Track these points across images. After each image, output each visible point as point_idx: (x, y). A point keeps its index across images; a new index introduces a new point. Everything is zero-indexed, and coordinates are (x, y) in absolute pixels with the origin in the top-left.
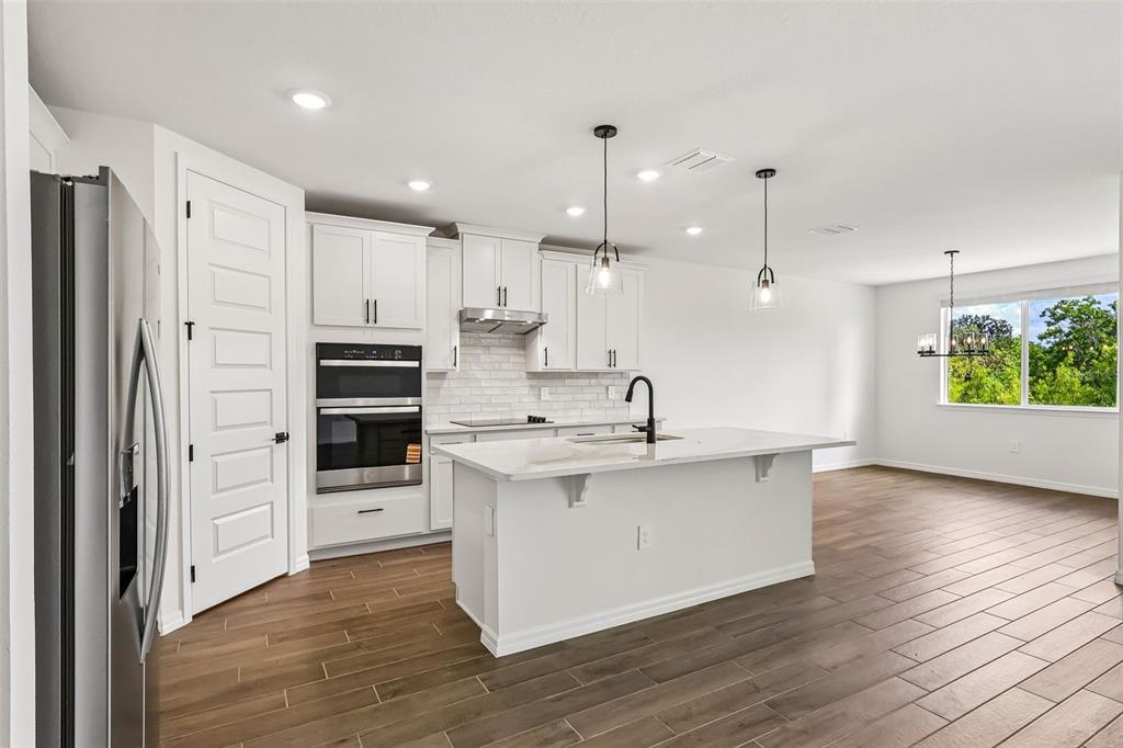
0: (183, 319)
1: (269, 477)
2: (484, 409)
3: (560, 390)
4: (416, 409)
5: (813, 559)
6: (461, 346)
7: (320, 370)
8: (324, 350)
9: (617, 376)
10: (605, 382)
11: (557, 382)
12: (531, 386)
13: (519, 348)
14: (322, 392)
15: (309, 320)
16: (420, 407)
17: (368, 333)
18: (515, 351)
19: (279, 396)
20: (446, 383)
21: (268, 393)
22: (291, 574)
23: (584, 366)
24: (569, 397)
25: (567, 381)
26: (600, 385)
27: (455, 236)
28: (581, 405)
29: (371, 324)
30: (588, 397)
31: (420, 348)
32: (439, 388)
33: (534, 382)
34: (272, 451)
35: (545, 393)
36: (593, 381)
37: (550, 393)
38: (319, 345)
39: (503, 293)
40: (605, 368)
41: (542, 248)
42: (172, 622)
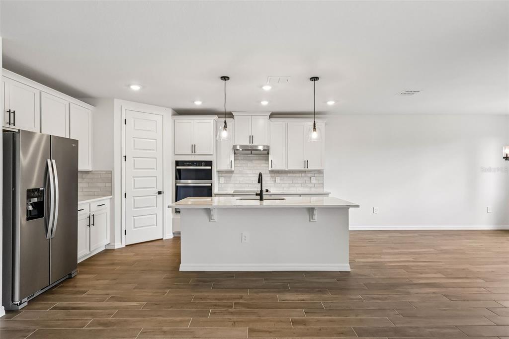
0: (123, 154)
1: (155, 205)
2: (250, 186)
3: (285, 178)
4: (210, 185)
5: (349, 263)
6: (235, 160)
7: (177, 170)
8: (178, 163)
9: (317, 172)
10: (310, 175)
11: (283, 175)
12: (271, 177)
13: (266, 160)
14: (177, 178)
15: (173, 152)
16: (212, 184)
17: (193, 156)
18: (263, 162)
19: (160, 179)
20: (233, 175)
21: (155, 178)
22: (164, 239)
24: (290, 182)
25: (289, 175)
27: (233, 117)
28: (296, 185)
29: (193, 153)
30: (300, 182)
31: (212, 161)
32: (231, 177)
33: (273, 175)
34: (156, 197)
35: (278, 180)
36: (303, 175)
37: (280, 180)
38: (176, 161)
39: (251, 138)
40: (303, 169)
41: (270, 117)
42: (118, 245)
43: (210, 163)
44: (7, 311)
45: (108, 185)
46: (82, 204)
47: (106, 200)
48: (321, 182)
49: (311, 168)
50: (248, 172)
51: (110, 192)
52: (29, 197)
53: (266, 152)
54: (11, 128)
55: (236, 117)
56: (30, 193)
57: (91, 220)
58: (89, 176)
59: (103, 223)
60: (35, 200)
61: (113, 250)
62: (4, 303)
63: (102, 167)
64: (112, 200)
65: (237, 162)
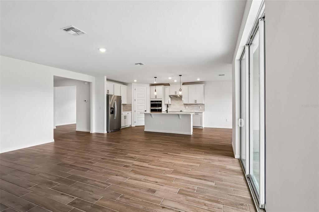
0: (134, 99)
3: (190, 107)
6: (170, 100)
7: (151, 104)
9: (202, 104)
11: (189, 106)
14: (151, 106)
15: (150, 98)
16: (162, 108)
18: (181, 101)
19: (146, 106)
21: (144, 106)
23: (190, 103)
24: (192, 108)
25: (191, 106)
26: (198, 106)
27: (169, 85)
29: (156, 98)
30: (195, 108)
33: (185, 106)
36: (196, 105)
38: (151, 101)
39: (176, 92)
40: (194, 103)
41: (183, 84)
42: (133, 126)
43: (161, 101)
44: (107, 132)
45: (130, 108)
46: (122, 112)
47: (130, 112)
48: (204, 108)
49: (197, 103)
50: (176, 104)
51: (131, 110)
52: (111, 109)
53: (181, 97)
54: (108, 94)
55: (170, 85)
56: (111, 108)
57: (125, 117)
58: (126, 105)
59: (129, 118)
60: (112, 110)
61: (132, 127)
62: (107, 131)
63: (129, 103)
64: (131, 112)
65: (172, 101)
